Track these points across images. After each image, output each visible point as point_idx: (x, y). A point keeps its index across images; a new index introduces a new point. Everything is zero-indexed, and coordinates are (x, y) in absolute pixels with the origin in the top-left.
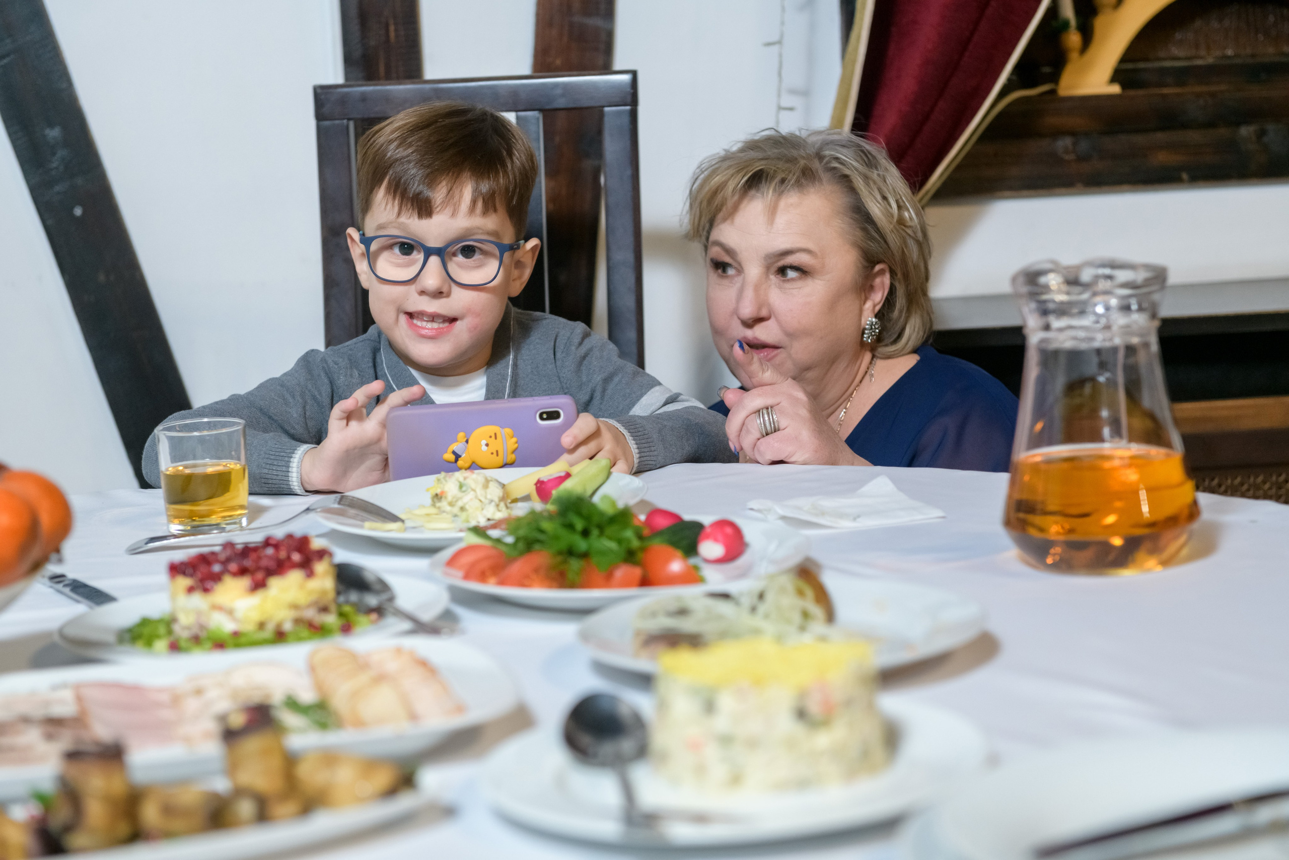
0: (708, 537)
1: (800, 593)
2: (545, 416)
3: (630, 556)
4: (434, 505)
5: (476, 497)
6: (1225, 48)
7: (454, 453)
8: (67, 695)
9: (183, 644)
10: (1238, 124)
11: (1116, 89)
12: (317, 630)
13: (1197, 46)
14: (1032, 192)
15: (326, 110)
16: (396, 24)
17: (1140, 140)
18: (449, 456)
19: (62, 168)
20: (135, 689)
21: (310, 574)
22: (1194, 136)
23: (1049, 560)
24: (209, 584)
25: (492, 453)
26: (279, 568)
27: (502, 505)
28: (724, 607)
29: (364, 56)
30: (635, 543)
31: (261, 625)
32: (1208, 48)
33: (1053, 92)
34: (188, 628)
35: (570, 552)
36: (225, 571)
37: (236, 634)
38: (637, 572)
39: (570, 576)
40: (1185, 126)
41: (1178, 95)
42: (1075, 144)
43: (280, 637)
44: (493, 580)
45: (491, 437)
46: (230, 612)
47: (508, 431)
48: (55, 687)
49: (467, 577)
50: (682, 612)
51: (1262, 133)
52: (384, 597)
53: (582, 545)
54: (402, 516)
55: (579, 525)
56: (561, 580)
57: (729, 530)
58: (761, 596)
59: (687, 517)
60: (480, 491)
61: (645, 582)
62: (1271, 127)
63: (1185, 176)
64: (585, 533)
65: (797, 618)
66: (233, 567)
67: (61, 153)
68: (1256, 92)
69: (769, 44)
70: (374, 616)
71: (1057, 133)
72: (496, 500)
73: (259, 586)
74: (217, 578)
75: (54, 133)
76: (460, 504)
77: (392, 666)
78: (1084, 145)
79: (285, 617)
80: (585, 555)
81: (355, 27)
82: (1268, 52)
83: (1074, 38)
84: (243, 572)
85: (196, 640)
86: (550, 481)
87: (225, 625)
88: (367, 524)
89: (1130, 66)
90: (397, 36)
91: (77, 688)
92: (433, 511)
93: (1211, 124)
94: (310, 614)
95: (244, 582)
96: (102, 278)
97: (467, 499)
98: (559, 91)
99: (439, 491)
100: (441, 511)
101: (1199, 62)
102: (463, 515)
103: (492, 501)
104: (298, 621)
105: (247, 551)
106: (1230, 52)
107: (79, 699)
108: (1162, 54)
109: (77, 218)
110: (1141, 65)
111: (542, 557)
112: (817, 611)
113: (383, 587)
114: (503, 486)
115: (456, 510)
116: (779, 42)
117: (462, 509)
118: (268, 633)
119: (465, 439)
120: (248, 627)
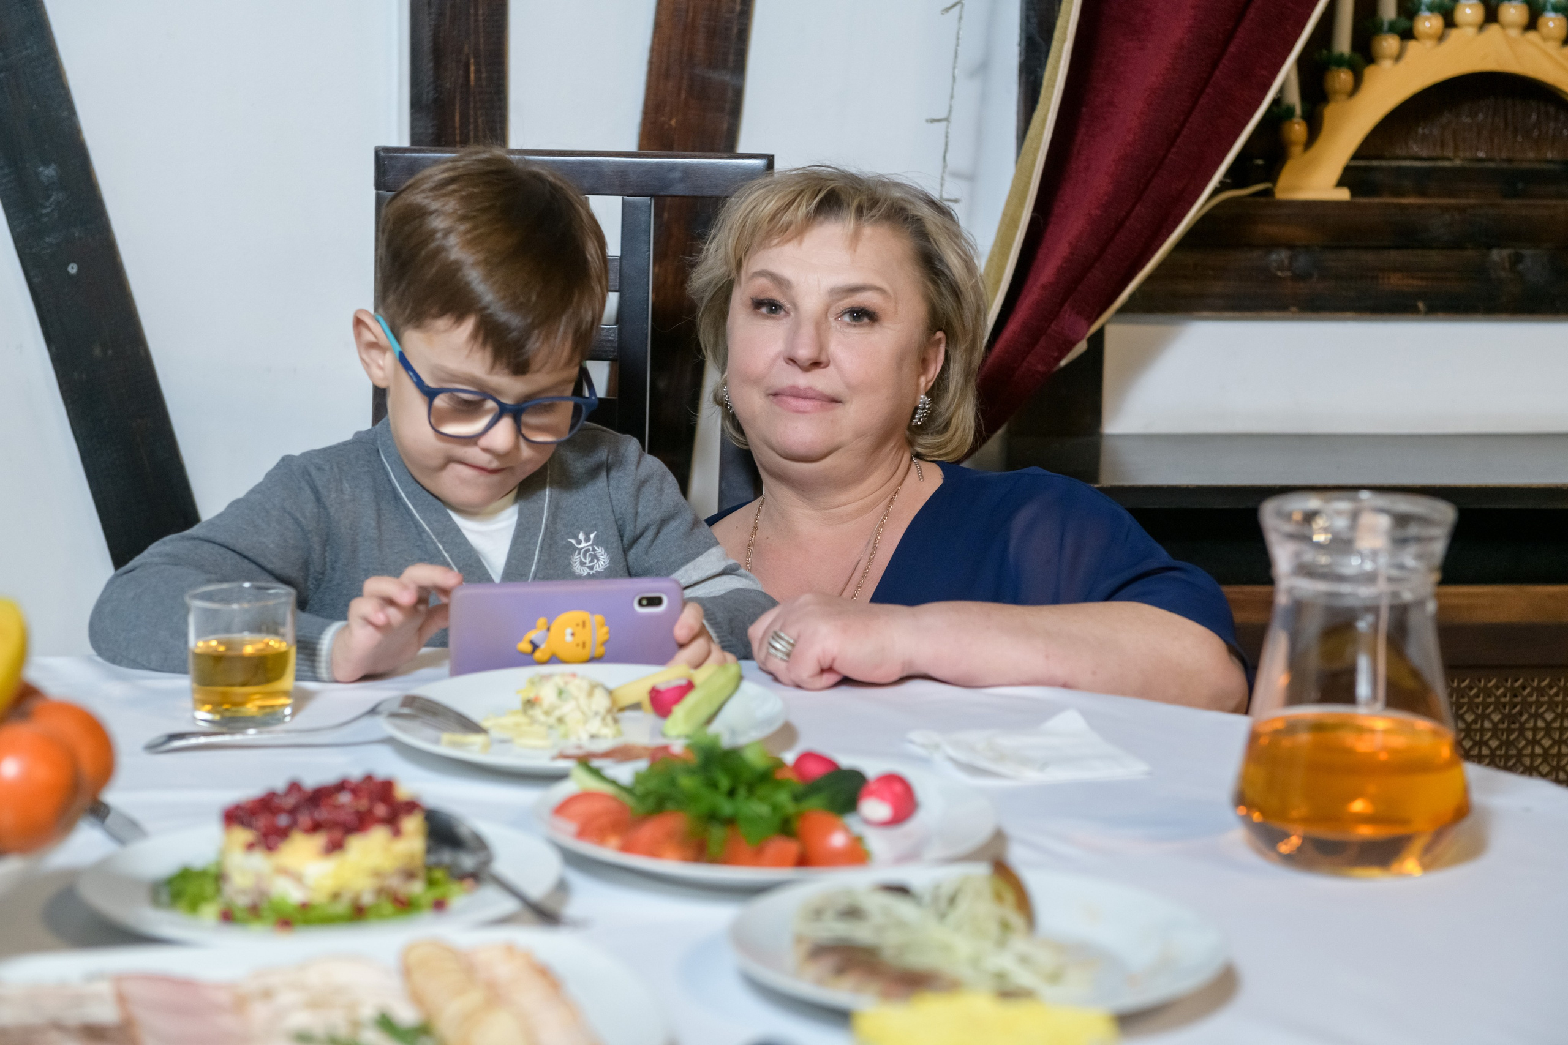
0: (872, 794)
1: (999, 897)
2: (644, 602)
3: (786, 828)
4: (525, 711)
5: (579, 707)
6: (1477, 150)
7: (531, 642)
8: (104, 988)
9: (239, 914)
10: (1490, 247)
11: (1344, 194)
12: (404, 906)
13: (1443, 145)
14: (1237, 314)
15: (390, 178)
16: (477, 64)
17: (1369, 258)
18: (525, 646)
19: (56, 215)
20: (186, 984)
21: (397, 833)
22: (1435, 257)
23: (1284, 848)
24: (273, 839)
25: (578, 645)
26: (360, 823)
27: (609, 719)
28: (903, 908)
29: (436, 101)
30: (790, 808)
31: (336, 896)
32: (1456, 148)
33: (1269, 193)
34: (244, 892)
35: (712, 817)
36: (293, 825)
37: (305, 906)
38: (792, 848)
39: (714, 848)
40: (1425, 245)
41: (1420, 207)
42: (1291, 259)
43: (358, 913)
44: (614, 841)
45: (578, 625)
46: (297, 878)
47: (599, 618)
48: (93, 977)
49: (582, 834)
50: (853, 913)
51: (1517, 259)
52: (481, 856)
53: (727, 808)
54: (485, 724)
55: (725, 783)
56: (700, 852)
57: (898, 788)
58: (952, 900)
59: (846, 761)
60: (583, 700)
61: (803, 861)
62: (1528, 252)
63: (1421, 305)
64: (731, 793)
65: (993, 928)
66: (304, 819)
67: (56, 196)
68: (1513, 207)
69: (933, 121)
70: (469, 882)
71: (1272, 245)
72: (602, 710)
73: (335, 847)
74: (283, 834)
75: (49, 172)
76: (557, 713)
77: (504, 970)
78: (1302, 261)
79: (364, 887)
80: (730, 822)
81: (428, 65)
82: (1528, 156)
83: (1298, 129)
84: (315, 827)
85: (255, 911)
86: (668, 690)
87: (292, 894)
88: (446, 737)
89: (1361, 163)
90: (478, 79)
91: (118, 978)
92: (522, 719)
93: (1457, 245)
94: (395, 882)
95: (319, 840)
96: (97, 351)
97: (567, 708)
98: (677, 175)
99: (532, 695)
100: (533, 721)
101: (1447, 164)
102: (562, 729)
103: (596, 713)
104: (381, 892)
105: (320, 796)
106: (1481, 154)
107: (122, 999)
108: (1400, 152)
109: (71, 277)
110: (1375, 163)
111: (677, 821)
112: (1017, 920)
113: (480, 845)
114: (610, 693)
115: (552, 720)
116: (947, 120)
117: (561, 720)
118: (342, 907)
119: (546, 627)
120: (319, 897)
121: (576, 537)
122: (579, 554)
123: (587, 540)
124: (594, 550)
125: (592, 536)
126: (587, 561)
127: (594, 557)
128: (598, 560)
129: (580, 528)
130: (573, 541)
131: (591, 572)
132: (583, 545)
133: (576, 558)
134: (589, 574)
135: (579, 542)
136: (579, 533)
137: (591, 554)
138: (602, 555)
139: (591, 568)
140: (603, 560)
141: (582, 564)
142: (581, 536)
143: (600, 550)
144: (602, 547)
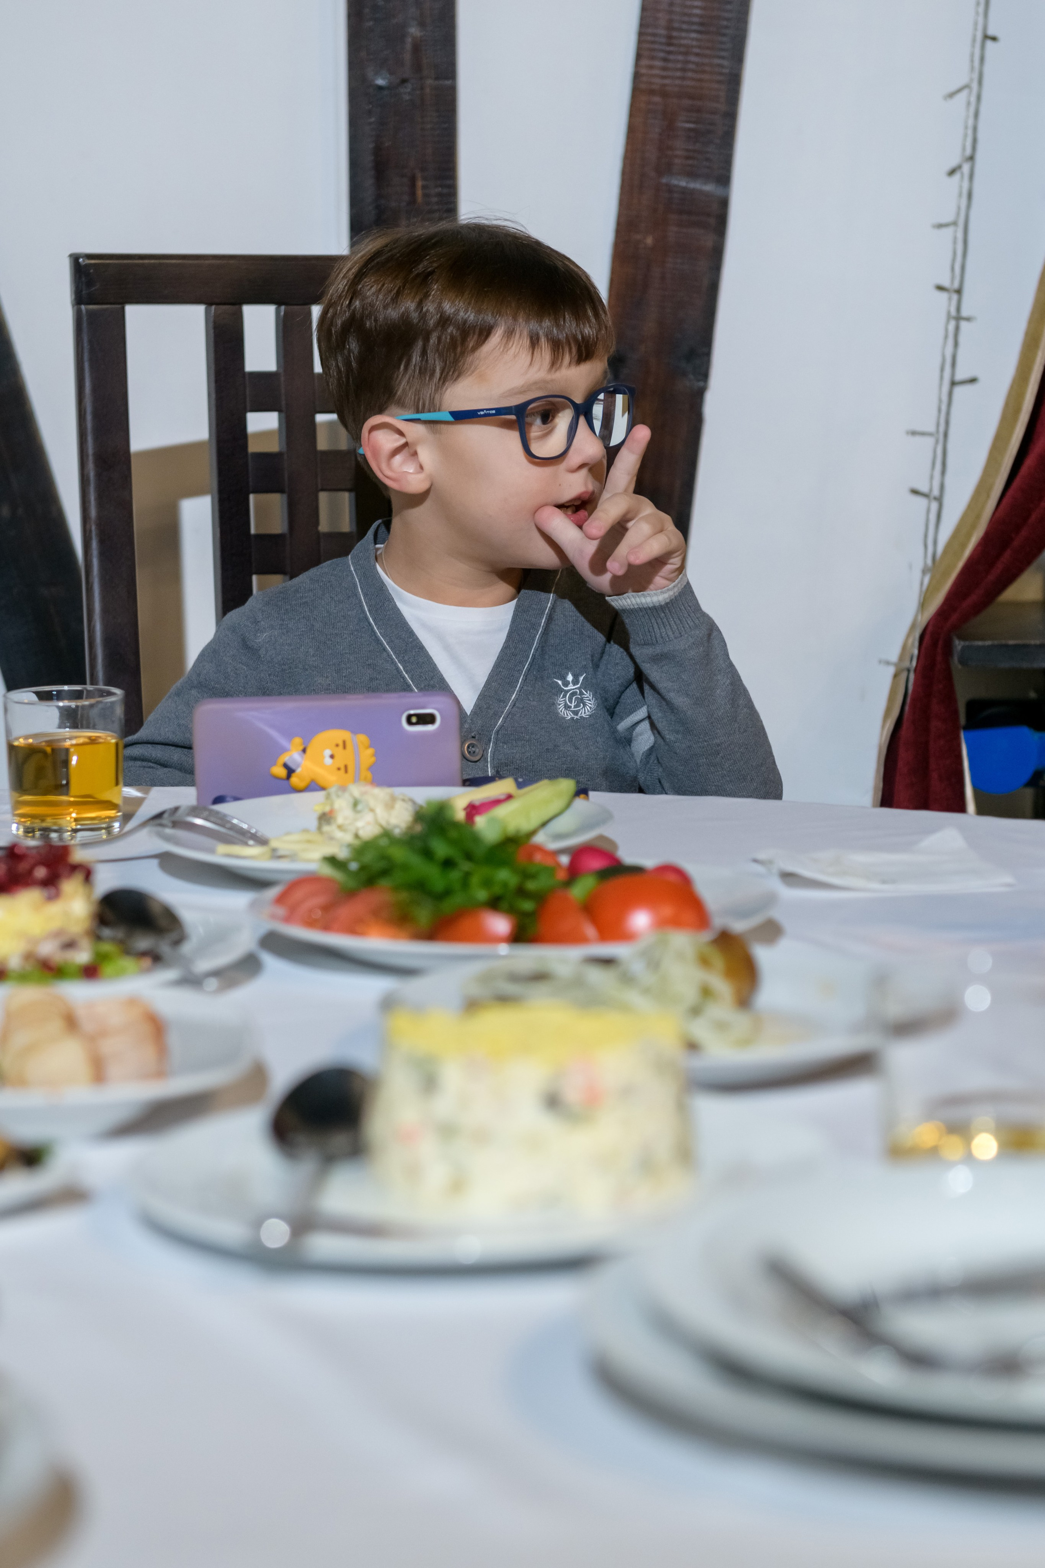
2: (414, 720)
4: (319, 829)
5: (376, 821)
7: (285, 766)
12: (53, 973)
16: (424, 178)
18: (279, 771)
21: (53, 895)
25: (339, 769)
43: (1, 975)
47: (362, 738)
52: (173, 937)
60: (380, 813)
70: (147, 962)
76: (353, 828)
79: (10, 950)
81: (368, 181)
86: (482, 805)
88: (221, 847)
90: (426, 195)
92: (315, 837)
94: (48, 949)
97: (363, 822)
99: (328, 811)
100: (328, 838)
104: (29, 956)
112: (724, 989)
115: (348, 836)
117: (356, 835)
119: (301, 748)
121: (563, 678)
122: (565, 696)
123: (575, 682)
124: (581, 693)
125: (581, 679)
126: (573, 705)
127: (581, 701)
128: (585, 705)
129: (569, 669)
130: (560, 682)
131: (576, 717)
132: (571, 687)
133: (561, 701)
134: (572, 718)
135: (566, 684)
136: (568, 674)
137: (578, 697)
138: (590, 700)
139: (576, 713)
140: (590, 705)
141: (567, 707)
142: (570, 678)
143: (588, 695)
144: (590, 691)
